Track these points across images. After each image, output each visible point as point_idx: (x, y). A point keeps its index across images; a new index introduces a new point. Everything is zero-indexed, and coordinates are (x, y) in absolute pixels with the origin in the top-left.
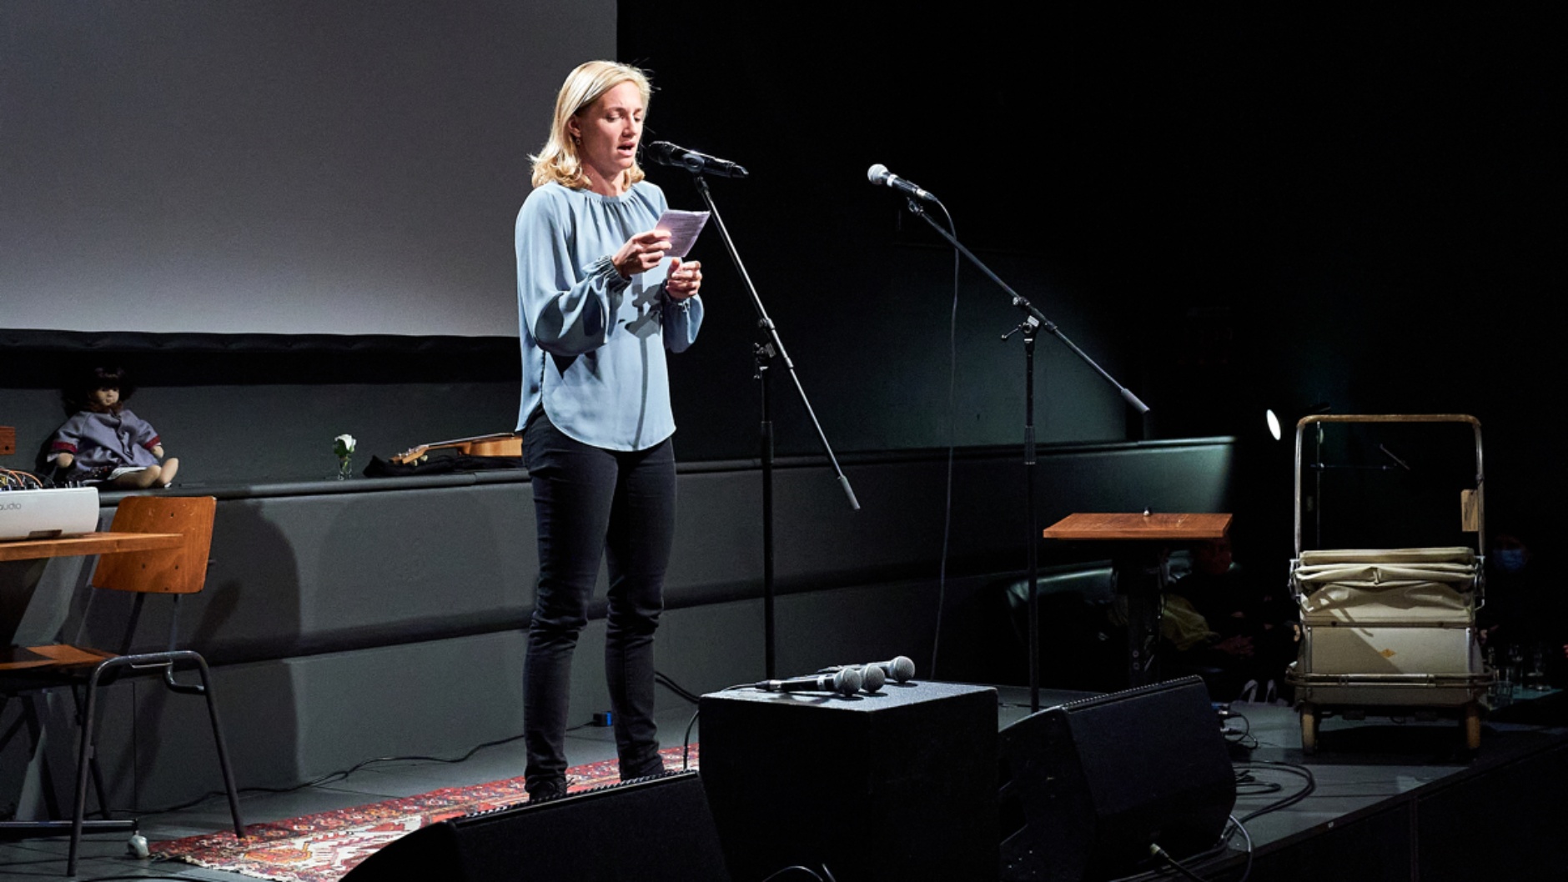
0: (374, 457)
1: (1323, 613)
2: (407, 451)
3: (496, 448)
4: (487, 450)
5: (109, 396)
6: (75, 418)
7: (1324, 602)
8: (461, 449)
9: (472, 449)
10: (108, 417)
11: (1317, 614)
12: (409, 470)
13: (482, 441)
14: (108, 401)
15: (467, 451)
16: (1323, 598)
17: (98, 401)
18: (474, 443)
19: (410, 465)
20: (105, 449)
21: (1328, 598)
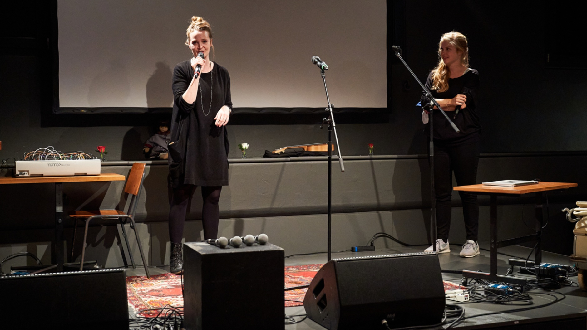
0: (266, 151)
1: (582, 229)
2: (280, 148)
3: (316, 148)
4: (313, 149)
5: (163, 129)
6: (154, 137)
7: (583, 225)
8: (303, 148)
9: (307, 149)
10: (163, 136)
11: (579, 230)
12: (277, 155)
13: (311, 146)
14: (163, 130)
15: (306, 150)
16: (582, 223)
17: (160, 131)
18: (308, 146)
19: (277, 154)
20: (161, 146)
21: (584, 223)
